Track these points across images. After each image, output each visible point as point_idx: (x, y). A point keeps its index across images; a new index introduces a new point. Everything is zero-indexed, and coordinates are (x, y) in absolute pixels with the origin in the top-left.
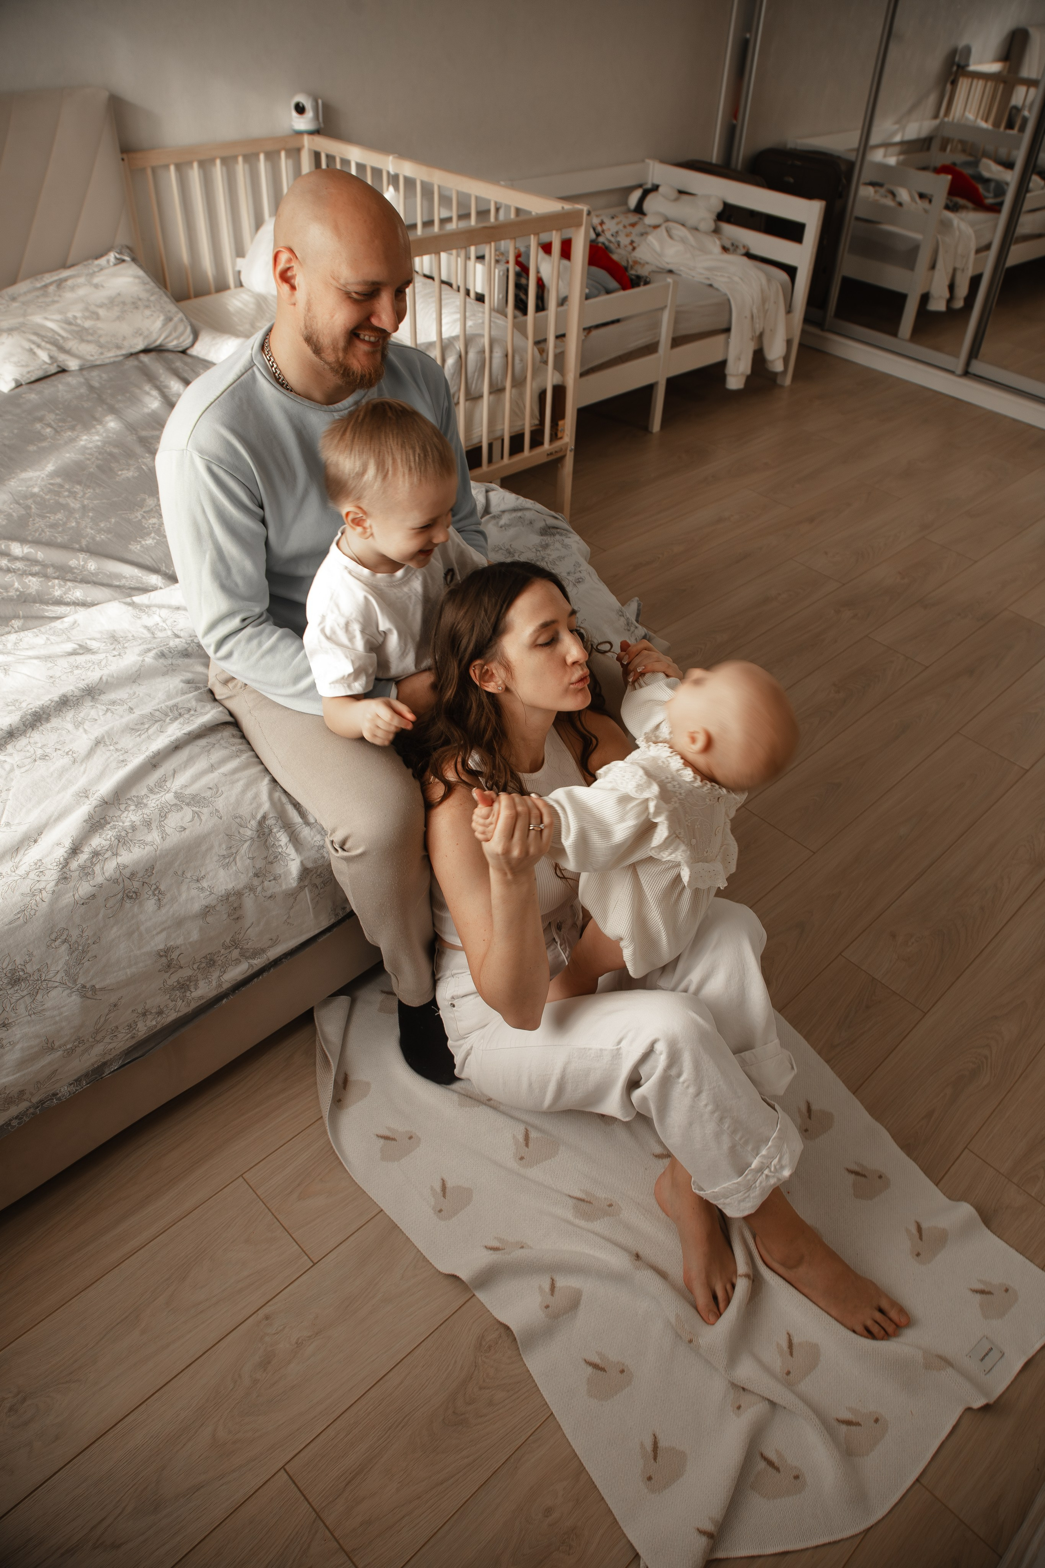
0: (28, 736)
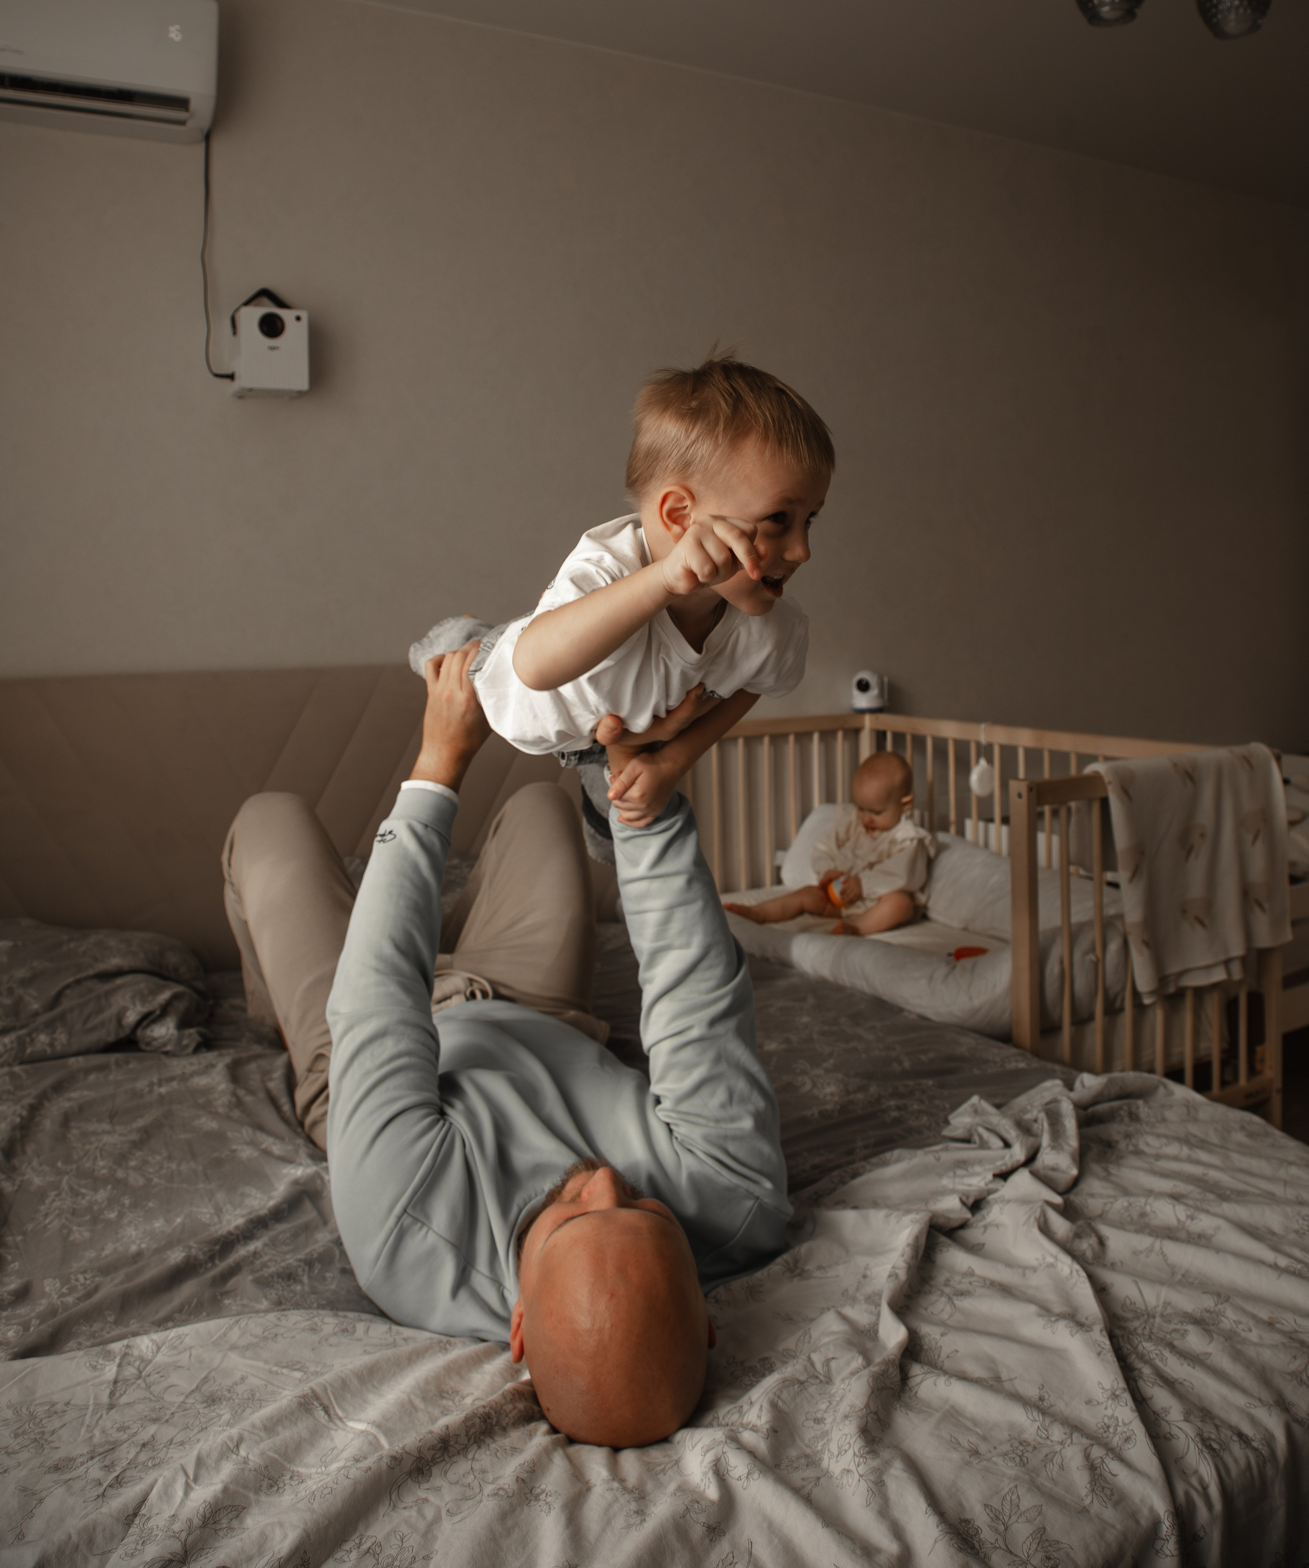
0: (470, 1456)
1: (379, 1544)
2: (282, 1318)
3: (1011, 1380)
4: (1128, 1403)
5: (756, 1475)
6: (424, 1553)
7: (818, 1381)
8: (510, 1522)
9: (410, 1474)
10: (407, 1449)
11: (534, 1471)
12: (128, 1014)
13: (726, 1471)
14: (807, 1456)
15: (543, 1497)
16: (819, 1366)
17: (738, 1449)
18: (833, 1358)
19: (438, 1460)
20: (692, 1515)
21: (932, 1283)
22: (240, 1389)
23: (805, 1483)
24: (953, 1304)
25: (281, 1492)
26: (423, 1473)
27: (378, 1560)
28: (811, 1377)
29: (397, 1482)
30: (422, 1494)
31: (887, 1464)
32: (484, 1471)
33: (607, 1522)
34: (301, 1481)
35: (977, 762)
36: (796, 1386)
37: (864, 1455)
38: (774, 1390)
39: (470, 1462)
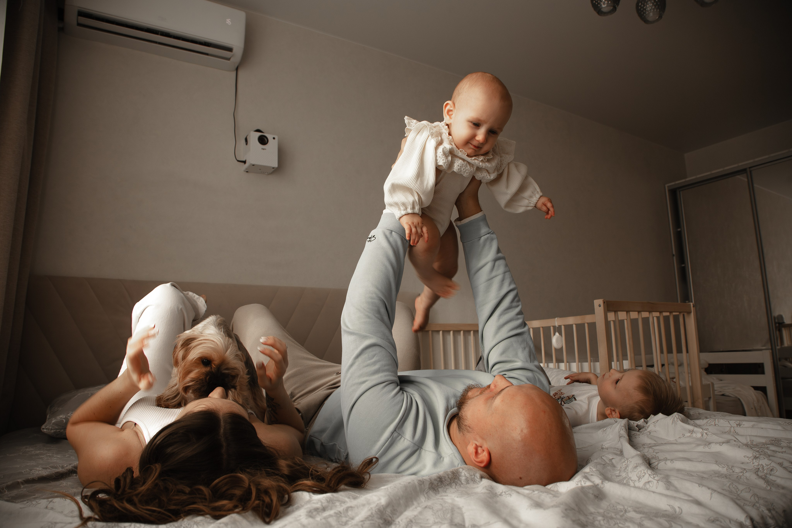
4: (765, 458)
35: (554, 334)
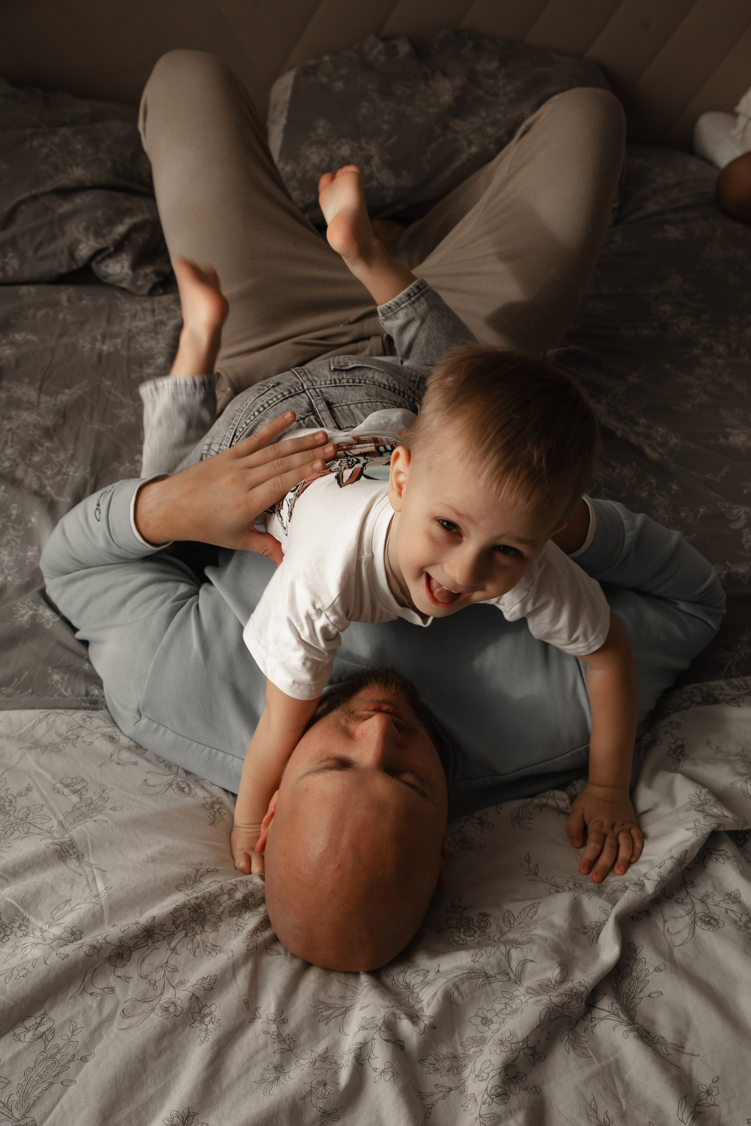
1: (53, 1031)
2: (88, 720)
3: (692, 1055)
5: (388, 1077)
6: (84, 1053)
7: (506, 978)
8: (165, 1043)
9: (109, 959)
10: (108, 940)
11: (212, 988)
12: (81, 247)
13: (368, 1056)
14: (455, 1057)
15: (207, 1019)
16: (514, 964)
17: (387, 1041)
18: (531, 961)
19: (141, 946)
20: (313, 1098)
21: (690, 890)
22: (21, 803)
23: (436, 1090)
24: (694, 929)
25: (5, 941)
26: (123, 957)
27: (46, 1047)
28: (500, 974)
29: (94, 965)
30: (112, 981)
31: (511, 1113)
32: (175, 970)
33: (246, 1071)
34: (25, 933)
36: (481, 980)
37: (492, 1097)
38: (456, 980)
39: (169, 952)
